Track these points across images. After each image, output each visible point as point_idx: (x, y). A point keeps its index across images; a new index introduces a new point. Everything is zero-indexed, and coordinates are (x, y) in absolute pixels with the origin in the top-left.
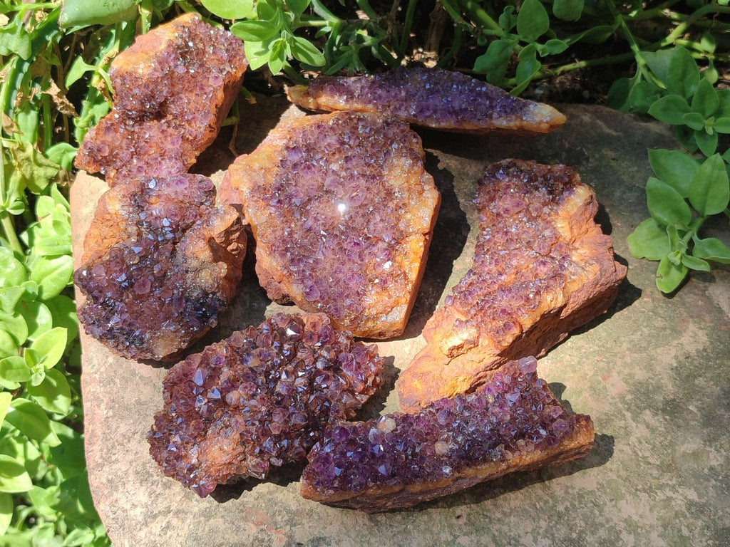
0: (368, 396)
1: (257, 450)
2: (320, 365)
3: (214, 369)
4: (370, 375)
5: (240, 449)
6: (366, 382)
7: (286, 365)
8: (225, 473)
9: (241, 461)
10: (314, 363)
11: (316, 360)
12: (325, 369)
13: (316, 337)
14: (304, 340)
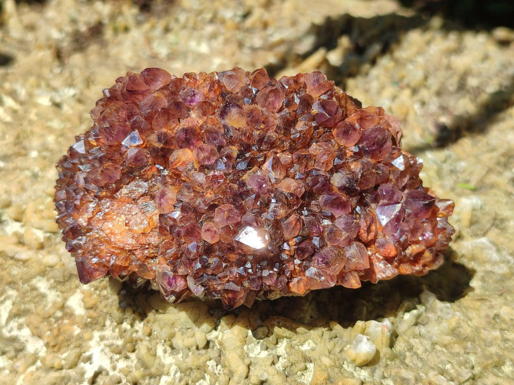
0: (396, 271)
1: (172, 251)
2: (338, 180)
3: (178, 105)
4: (417, 242)
5: (154, 239)
6: (404, 246)
7: (283, 151)
8: (119, 263)
9: (147, 257)
10: (332, 172)
11: (336, 169)
12: (343, 189)
13: (356, 137)
14: (334, 132)
